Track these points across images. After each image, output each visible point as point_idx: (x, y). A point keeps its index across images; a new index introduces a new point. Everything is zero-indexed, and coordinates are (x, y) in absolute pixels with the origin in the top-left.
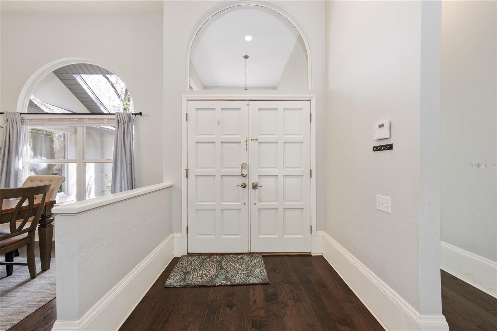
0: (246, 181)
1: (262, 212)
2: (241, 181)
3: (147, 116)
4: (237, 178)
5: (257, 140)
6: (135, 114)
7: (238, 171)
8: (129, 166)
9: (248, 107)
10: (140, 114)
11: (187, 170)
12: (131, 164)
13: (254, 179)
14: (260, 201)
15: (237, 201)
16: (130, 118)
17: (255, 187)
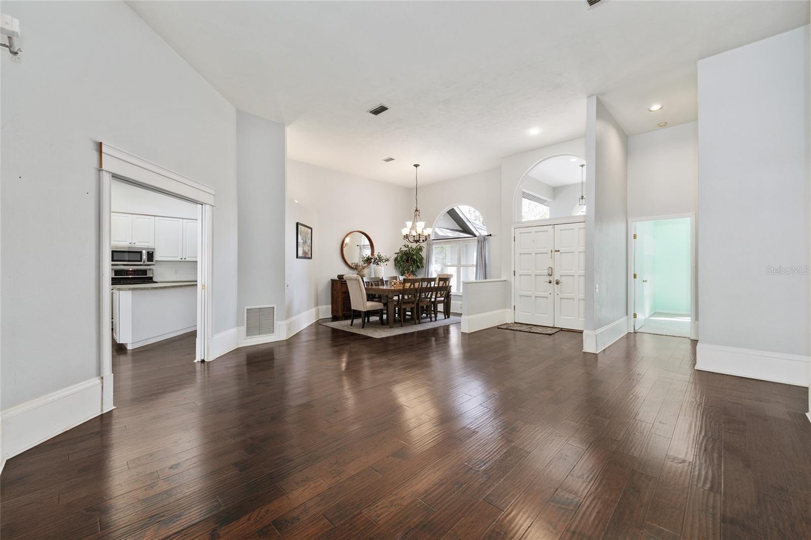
0: (551, 278)
1: (563, 300)
2: (548, 278)
3: (494, 235)
4: (545, 277)
5: (559, 251)
6: (488, 236)
7: (546, 272)
8: (484, 269)
9: (553, 229)
10: (491, 235)
11: (514, 271)
12: (485, 267)
13: (556, 277)
14: (561, 292)
15: (546, 292)
16: (484, 238)
17: (557, 283)
